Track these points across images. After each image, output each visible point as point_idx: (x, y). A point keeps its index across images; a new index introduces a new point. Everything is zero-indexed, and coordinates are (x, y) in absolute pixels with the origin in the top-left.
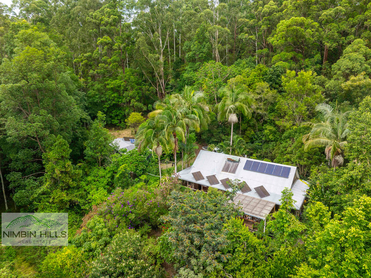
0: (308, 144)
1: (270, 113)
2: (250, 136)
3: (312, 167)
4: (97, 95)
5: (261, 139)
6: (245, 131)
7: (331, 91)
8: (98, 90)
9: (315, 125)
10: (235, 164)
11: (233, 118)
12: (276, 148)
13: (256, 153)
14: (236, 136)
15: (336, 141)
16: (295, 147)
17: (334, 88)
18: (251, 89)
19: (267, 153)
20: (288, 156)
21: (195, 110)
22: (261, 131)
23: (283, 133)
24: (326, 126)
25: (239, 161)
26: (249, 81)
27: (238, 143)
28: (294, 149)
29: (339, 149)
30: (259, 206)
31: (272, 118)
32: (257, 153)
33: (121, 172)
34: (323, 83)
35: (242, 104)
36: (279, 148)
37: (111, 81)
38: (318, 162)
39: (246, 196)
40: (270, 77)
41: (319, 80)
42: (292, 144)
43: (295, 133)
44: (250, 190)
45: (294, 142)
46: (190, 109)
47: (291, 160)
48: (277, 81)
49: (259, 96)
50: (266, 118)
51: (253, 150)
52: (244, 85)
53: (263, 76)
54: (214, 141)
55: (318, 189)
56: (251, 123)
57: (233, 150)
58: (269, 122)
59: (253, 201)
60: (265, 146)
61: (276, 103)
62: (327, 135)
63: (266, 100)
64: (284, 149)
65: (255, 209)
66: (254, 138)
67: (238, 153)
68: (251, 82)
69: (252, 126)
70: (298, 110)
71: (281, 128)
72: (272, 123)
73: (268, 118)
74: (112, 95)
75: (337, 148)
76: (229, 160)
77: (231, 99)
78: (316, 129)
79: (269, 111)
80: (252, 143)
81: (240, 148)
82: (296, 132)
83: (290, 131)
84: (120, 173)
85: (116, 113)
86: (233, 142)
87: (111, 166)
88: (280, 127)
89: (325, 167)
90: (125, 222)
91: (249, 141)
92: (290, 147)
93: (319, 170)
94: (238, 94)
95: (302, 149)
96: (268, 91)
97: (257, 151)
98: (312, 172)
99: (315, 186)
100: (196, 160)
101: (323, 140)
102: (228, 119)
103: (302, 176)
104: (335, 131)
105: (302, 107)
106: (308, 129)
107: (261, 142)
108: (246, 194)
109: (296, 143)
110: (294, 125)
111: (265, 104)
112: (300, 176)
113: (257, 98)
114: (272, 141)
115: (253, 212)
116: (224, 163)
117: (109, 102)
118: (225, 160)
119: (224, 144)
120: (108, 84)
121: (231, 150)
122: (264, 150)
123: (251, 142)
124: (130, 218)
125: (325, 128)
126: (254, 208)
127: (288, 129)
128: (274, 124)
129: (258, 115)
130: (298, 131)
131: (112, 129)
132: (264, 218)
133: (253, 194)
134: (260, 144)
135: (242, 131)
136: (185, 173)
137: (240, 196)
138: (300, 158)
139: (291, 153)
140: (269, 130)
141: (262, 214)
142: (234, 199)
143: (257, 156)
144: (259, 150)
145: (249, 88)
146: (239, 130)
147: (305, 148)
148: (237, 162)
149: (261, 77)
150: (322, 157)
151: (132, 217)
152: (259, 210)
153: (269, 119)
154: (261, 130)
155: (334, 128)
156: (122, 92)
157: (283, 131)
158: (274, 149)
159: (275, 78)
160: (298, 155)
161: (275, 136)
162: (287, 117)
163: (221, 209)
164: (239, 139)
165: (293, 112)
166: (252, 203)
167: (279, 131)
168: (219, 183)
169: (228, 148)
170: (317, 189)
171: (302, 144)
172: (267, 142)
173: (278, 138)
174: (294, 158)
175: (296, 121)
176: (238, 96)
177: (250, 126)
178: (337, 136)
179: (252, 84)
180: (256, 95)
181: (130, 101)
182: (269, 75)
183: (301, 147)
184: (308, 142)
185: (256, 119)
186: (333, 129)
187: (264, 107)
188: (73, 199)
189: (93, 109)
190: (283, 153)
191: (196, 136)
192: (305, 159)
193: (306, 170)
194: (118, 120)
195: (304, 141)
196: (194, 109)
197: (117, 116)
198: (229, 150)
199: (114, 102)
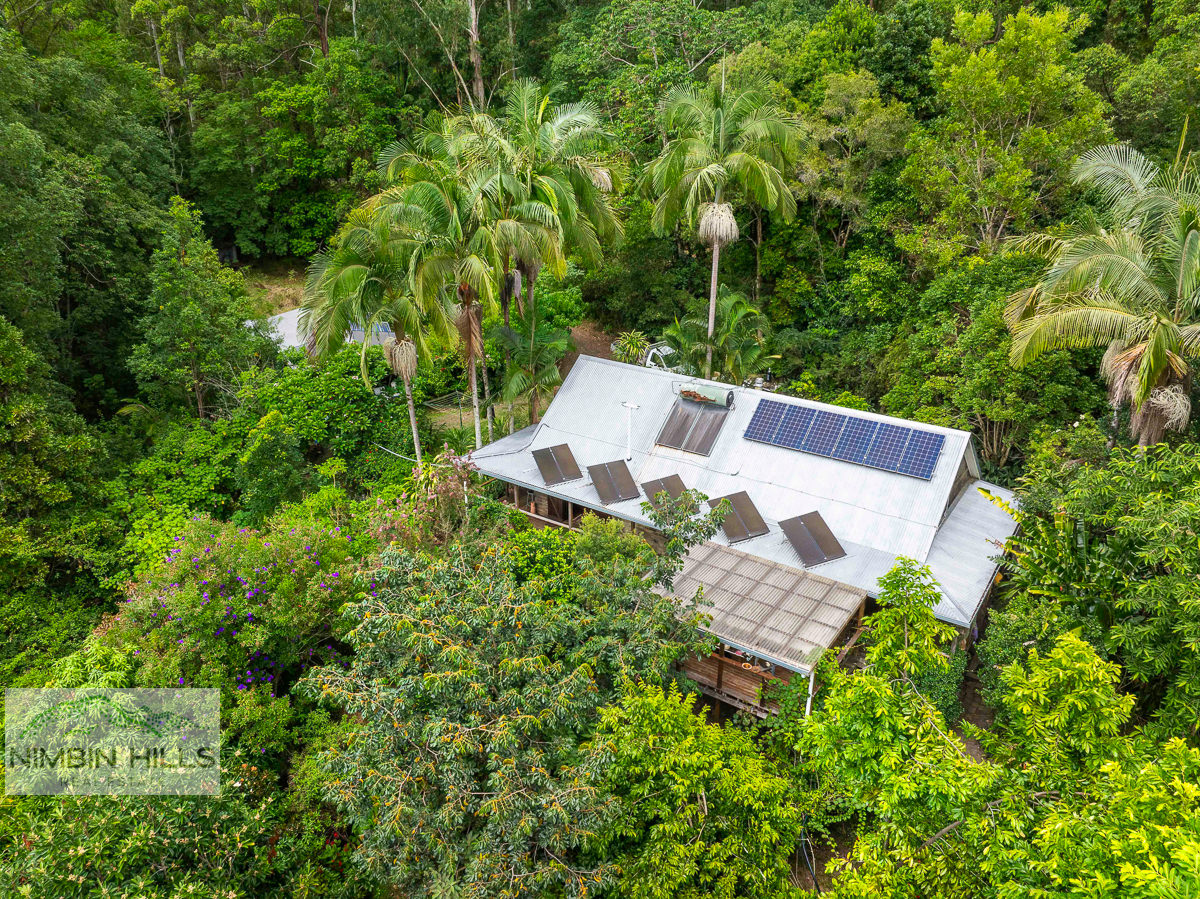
0: (1026, 331)
1: (877, 201)
2: (793, 300)
3: (1037, 431)
4: (228, 143)
5: (836, 312)
6: (774, 282)
7: (1142, 106)
8: (232, 123)
9: (1066, 245)
10: (711, 415)
11: (720, 221)
12: (893, 349)
13: (813, 366)
14: (733, 298)
15: (1164, 321)
16: (971, 348)
17: (1153, 95)
18: (805, 101)
19: (856, 370)
20: (940, 383)
21: (547, 184)
22: (839, 278)
23: (923, 290)
24: (1123, 250)
25: (730, 401)
26: (796, 70)
27: (738, 329)
28: (964, 354)
29: (1180, 360)
30: (788, 604)
31: (883, 224)
32: (819, 368)
33: (257, 444)
34: (1109, 75)
35: (754, 160)
36: (905, 347)
37: (279, 88)
38: (1064, 412)
39: (744, 558)
40: (886, 52)
41: (1092, 67)
42: (960, 331)
43: (973, 284)
44: (762, 529)
45: (967, 324)
46: (524, 180)
47: (949, 400)
48: (915, 69)
49: (833, 131)
50: (859, 225)
51: (803, 356)
52: (773, 82)
53: (856, 48)
54: (653, 318)
55: (1061, 534)
56: (800, 246)
57: (720, 356)
58: (868, 242)
59: (770, 580)
60: (851, 339)
61: (901, 159)
62: (1122, 290)
63: (864, 145)
64: (924, 354)
65: (771, 623)
66: (811, 306)
67: (736, 367)
68: (805, 70)
69: (804, 258)
70: (991, 186)
71: (919, 268)
72: (881, 243)
73: (867, 226)
74: (285, 144)
75: (1168, 352)
76: (689, 397)
77: (712, 136)
78: (1071, 262)
79: (872, 194)
80: (802, 326)
81: (746, 348)
82: (978, 281)
83: (951, 275)
84: (252, 449)
85: (307, 212)
86: (718, 321)
87: (237, 418)
88: (914, 261)
89: (1093, 432)
90: (224, 660)
91: (791, 321)
92: (950, 344)
93: (1065, 443)
94: (740, 116)
95: (999, 352)
96: (870, 105)
97: (817, 360)
98: (1034, 451)
99: (1049, 519)
100: (559, 396)
101: (1104, 312)
102: (697, 227)
103: (993, 464)
104: (1164, 272)
105: (1011, 171)
106: (1033, 266)
107: (837, 325)
108: (743, 547)
109: (975, 327)
110: (969, 252)
111: (857, 164)
112: (982, 465)
113: (825, 138)
114: (878, 321)
115: (763, 633)
116: (668, 408)
117: (276, 171)
118: (673, 398)
119: (684, 331)
120: (267, 102)
121: (709, 357)
122: (847, 357)
123: (796, 322)
124: (244, 644)
125: (1113, 257)
126: (769, 615)
127: (944, 270)
128: (891, 248)
129: (830, 212)
130: (987, 278)
131: (287, 276)
132: (806, 669)
133: (771, 549)
134: (833, 332)
135: (764, 280)
136: (510, 451)
137: (717, 556)
138: (987, 392)
139: (954, 369)
140: (868, 275)
141: (798, 646)
142: (675, 580)
143: (816, 381)
144: (827, 357)
145: (795, 96)
146: (754, 276)
147: (1014, 352)
148: (720, 407)
149: (848, 53)
150: (1082, 389)
151: (255, 638)
152: (788, 624)
153: (873, 230)
154: (838, 276)
155: (1159, 260)
156: (318, 130)
157: (927, 278)
158: (883, 354)
159: (905, 54)
160: (983, 380)
161: (890, 300)
162: (943, 218)
163: (611, 627)
164: (742, 312)
165: (973, 197)
166: (762, 593)
167: (909, 280)
168: (638, 496)
169: (698, 346)
170: (1052, 532)
171: (1003, 331)
172: (858, 323)
173: (904, 310)
174: (964, 389)
175: (980, 238)
176: (742, 126)
177: (794, 260)
178: (1172, 299)
179: (808, 82)
180: (822, 126)
181: (349, 168)
182: (882, 42)
183: (994, 347)
184: (1028, 322)
185: (819, 229)
186: (1153, 261)
187: (854, 178)
188: (64, 551)
189: (218, 198)
190: (917, 371)
191: (586, 299)
192: (1011, 397)
193: (1008, 441)
194: (313, 238)
195: (1011, 319)
196: (539, 178)
197: (309, 224)
198: (703, 356)
199: (291, 172)
